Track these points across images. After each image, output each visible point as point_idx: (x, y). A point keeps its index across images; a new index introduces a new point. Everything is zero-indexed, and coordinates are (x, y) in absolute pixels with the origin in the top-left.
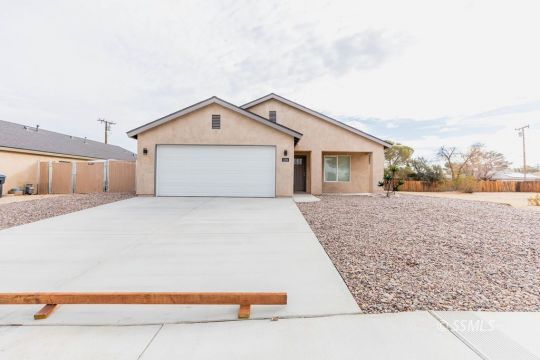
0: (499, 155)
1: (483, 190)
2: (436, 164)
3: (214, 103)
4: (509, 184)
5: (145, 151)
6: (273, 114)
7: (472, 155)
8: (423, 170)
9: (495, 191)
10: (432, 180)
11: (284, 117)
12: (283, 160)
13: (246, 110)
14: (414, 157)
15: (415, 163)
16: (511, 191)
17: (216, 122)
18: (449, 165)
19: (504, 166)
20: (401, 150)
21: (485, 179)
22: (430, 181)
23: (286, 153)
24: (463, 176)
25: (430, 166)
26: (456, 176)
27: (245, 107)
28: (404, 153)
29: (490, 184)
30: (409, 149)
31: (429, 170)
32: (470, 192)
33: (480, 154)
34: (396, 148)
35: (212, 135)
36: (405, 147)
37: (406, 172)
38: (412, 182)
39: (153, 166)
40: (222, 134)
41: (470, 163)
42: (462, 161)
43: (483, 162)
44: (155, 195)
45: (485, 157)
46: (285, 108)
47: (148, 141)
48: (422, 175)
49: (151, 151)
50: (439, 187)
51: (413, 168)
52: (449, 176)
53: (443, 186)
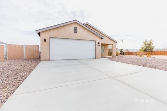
3: (76, 22)
12: (98, 46)
13: (85, 25)
17: (75, 30)
23: (99, 43)
27: (84, 24)
35: (74, 35)
40: (78, 35)
44: (50, 60)
49: (48, 40)
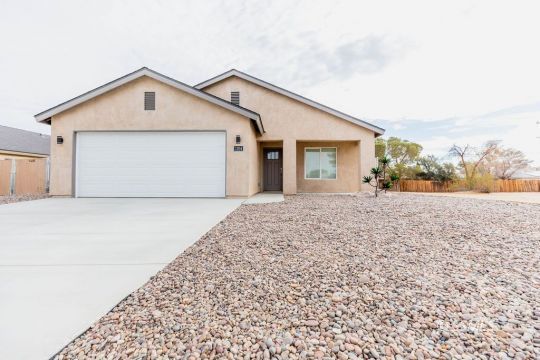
0: (519, 152)
1: (501, 191)
2: (448, 162)
4: (531, 183)
5: (60, 140)
6: (235, 95)
7: (487, 152)
8: (433, 169)
9: (514, 191)
10: (443, 179)
11: (249, 98)
12: (236, 149)
13: (202, 90)
14: (423, 154)
15: (424, 162)
16: (533, 191)
17: (150, 102)
18: (463, 165)
19: (523, 164)
20: (408, 147)
21: (503, 178)
22: (441, 180)
23: (238, 139)
24: (478, 176)
25: (441, 164)
26: (470, 175)
27: (199, 88)
28: (412, 150)
29: (508, 183)
30: (417, 146)
31: (440, 169)
32: (487, 192)
33: (497, 152)
34: (403, 145)
35: (145, 118)
36: (413, 144)
37: (413, 171)
38: (422, 182)
39: (70, 159)
40: (158, 117)
41: (486, 162)
42: (477, 159)
43: (500, 160)
44: (73, 196)
45: (501, 154)
46: (250, 89)
47: (64, 127)
48: (432, 174)
49: (68, 139)
50: (451, 186)
51: (422, 167)
52: (463, 176)
53: (456, 185)
